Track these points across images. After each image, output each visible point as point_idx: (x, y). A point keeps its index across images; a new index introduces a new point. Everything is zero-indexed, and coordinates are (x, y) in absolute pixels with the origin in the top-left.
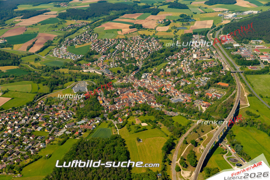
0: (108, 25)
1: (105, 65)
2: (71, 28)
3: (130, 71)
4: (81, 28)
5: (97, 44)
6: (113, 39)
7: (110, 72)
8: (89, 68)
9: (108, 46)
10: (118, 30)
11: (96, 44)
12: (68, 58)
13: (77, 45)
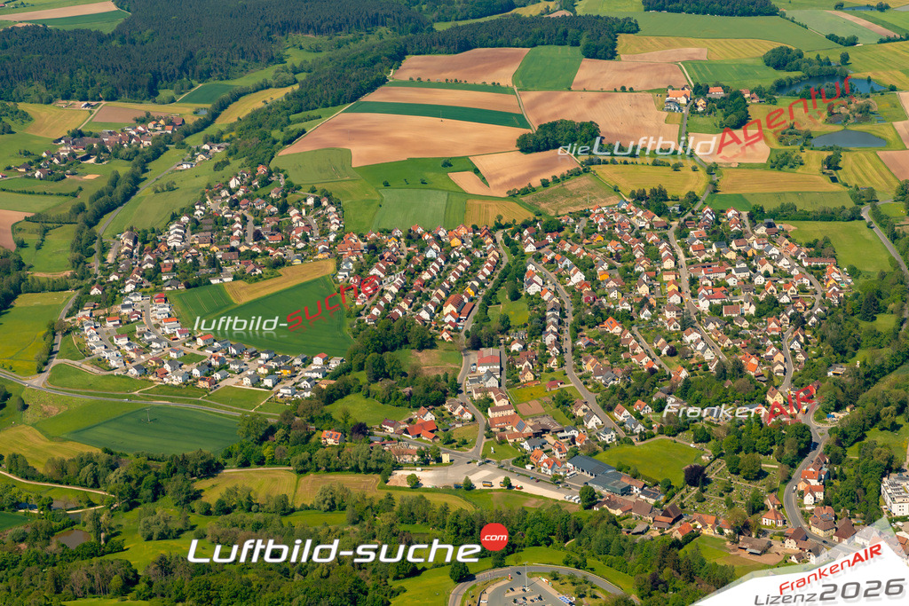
0: (356, 134)
1: (546, 421)
2: (87, 158)
3: (770, 465)
4: (157, 152)
5: (380, 269)
6: (463, 231)
7: (626, 481)
8: (446, 458)
9: (462, 281)
10: (447, 164)
11: (374, 271)
12: (231, 382)
13: (236, 278)
